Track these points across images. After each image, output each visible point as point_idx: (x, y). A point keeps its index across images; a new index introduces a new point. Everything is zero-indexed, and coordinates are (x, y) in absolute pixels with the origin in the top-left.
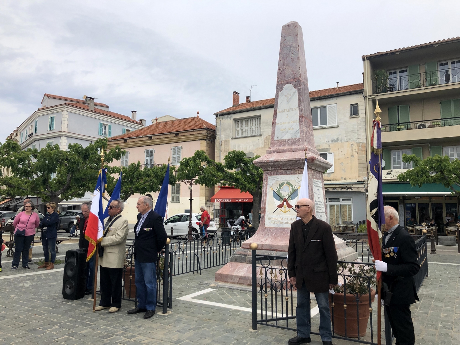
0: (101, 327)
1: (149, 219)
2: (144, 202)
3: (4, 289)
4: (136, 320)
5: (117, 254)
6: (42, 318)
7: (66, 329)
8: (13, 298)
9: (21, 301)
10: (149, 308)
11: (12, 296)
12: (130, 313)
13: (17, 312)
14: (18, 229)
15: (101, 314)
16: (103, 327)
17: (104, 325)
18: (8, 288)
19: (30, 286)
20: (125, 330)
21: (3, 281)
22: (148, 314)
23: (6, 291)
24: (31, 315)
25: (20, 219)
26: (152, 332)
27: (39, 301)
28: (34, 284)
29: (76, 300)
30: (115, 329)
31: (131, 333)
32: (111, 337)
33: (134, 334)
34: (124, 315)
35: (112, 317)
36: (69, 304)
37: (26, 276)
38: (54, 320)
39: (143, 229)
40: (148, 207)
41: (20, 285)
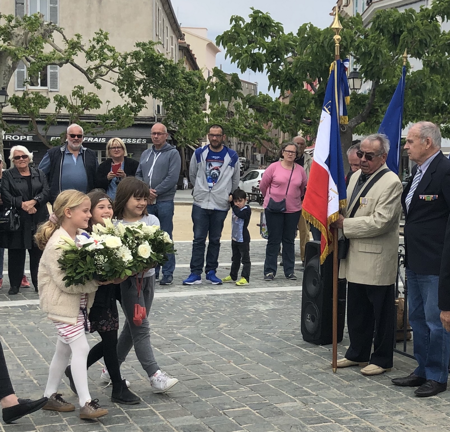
0: (323, 403)
1: (432, 174)
2: (422, 137)
3: (220, 311)
4: (402, 400)
5: (379, 255)
6: (237, 368)
7: (258, 395)
8: (221, 328)
9: (228, 336)
10: (431, 375)
11: (222, 325)
12: (398, 384)
13: (206, 353)
14: (271, 198)
15: (346, 378)
16: (326, 403)
17: (330, 399)
18: (228, 310)
19: (267, 310)
20: (364, 415)
21: (232, 297)
22: (427, 387)
23: (220, 315)
24: (224, 362)
25: (272, 178)
26: (414, 427)
27: (257, 339)
28: (276, 308)
29: (322, 345)
30: (347, 409)
31: (368, 423)
32: (323, 424)
33: (373, 424)
34: (387, 387)
35: (360, 386)
36: (305, 350)
37: (277, 292)
38: (254, 376)
39: (419, 197)
40: (432, 147)
41: (250, 308)
